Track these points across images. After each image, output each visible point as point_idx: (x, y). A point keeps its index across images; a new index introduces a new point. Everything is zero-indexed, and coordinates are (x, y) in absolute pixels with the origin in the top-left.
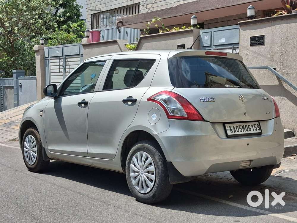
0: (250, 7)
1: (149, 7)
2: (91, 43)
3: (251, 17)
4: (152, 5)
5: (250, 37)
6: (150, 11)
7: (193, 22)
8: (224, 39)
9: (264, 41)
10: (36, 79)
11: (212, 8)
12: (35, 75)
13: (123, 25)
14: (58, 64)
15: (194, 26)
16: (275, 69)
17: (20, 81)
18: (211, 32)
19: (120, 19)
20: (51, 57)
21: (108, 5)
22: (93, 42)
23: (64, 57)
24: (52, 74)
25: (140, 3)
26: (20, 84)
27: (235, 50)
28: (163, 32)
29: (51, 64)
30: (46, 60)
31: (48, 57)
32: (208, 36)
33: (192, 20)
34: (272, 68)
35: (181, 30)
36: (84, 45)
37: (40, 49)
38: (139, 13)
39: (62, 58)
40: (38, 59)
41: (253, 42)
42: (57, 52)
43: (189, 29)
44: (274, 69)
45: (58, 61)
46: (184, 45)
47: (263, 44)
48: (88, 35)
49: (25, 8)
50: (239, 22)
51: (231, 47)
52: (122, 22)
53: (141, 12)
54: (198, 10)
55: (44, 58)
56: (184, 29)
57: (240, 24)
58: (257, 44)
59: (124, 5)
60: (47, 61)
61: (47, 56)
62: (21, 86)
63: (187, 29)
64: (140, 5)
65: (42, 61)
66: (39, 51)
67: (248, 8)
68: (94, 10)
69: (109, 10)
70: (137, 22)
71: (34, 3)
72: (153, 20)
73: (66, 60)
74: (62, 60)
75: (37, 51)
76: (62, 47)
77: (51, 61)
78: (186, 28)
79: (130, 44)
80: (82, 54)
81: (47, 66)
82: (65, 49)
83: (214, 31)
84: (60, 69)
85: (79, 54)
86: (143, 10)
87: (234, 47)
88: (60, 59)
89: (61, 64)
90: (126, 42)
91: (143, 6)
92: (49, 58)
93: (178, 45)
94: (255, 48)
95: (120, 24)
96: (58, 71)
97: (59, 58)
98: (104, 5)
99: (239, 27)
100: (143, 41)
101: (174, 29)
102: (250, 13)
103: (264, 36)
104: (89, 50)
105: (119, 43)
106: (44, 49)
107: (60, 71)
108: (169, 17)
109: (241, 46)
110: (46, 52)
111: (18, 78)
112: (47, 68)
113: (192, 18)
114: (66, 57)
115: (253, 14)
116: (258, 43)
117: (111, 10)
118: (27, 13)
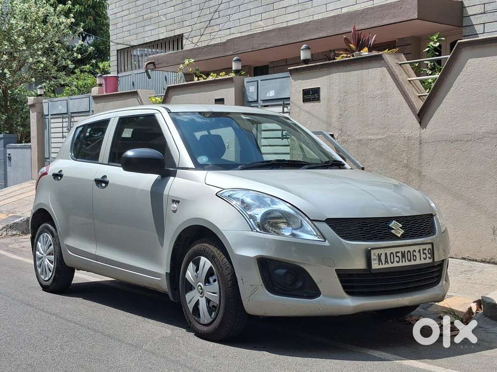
0: (304, 46)
1: (195, 40)
2: (105, 94)
3: (306, 61)
4: (200, 39)
5: (303, 90)
6: (196, 47)
7: (235, 66)
8: (273, 91)
9: (319, 96)
10: (30, 147)
11: (270, 46)
12: (29, 141)
13: (155, 68)
14: (60, 125)
15: (237, 72)
16: (332, 136)
17: (9, 151)
18: (258, 81)
19: (151, 59)
20: (52, 115)
21: (140, 36)
22: (107, 93)
23: (69, 115)
24: (53, 140)
25: (184, 35)
26: (9, 155)
27: (287, 107)
28: (198, 80)
29: (52, 125)
30: (45, 118)
31: (48, 115)
32: (253, 87)
33: (233, 63)
34: (328, 134)
35: (220, 78)
36: (95, 98)
37: (36, 103)
38: (182, 49)
39: (66, 116)
40: (33, 117)
41: (306, 97)
42: (60, 107)
43: (229, 77)
44: (330, 135)
45: (60, 120)
46: (223, 99)
47: (318, 99)
48: (102, 83)
49: (21, 40)
50: (289, 68)
51: (281, 103)
52: (153, 63)
53: (185, 48)
54: (253, 48)
55: (42, 116)
56: (223, 76)
57: (290, 71)
58: (311, 99)
59: (162, 37)
60: (47, 120)
61: (46, 113)
62: (10, 158)
63: (228, 77)
64: (184, 38)
65: (39, 120)
66: (35, 105)
67: (302, 48)
68: (121, 44)
69: (142, 44)
70: (175, 63)
71: (35, 31)
72: (187, 62)
73: (73, 120)
74: (67, 120)
75: (32, 106)
76: (67, 100)
77: (52, 121)
78: (225, 75)
79: (156, 96)
80: (93, 111)
81: (46, 129)
82: (71, 102)
83: (261, 80)
84: (63, 132)
85: (89, 111)
86: (188, 45)
87: (285, 103)
88: (63, 118)
89: (65, 124)
90: (152, 92)
91: (187, 39)
92: (50, 116)
93: (215, 100)
94: (309, 106)
95: (151, 66)
96: (61, 135)
97: (62, 116)
98: (134, 37)
99: (290, 75)
100: (171, 93)
101: (212, 76)
102: (304, 55)
103: (319, 88)
104: (101, 105)
105: (140, 94)
106: (42, 103)
107: (63, 136)
108: (216, 56)
109: (292, 102)
110: (45, 106)
111: (7, 147)
112: (46, 131)
113: (234, 61)
114: (72, 115)
115: (309, 57)
116: (313, 99)
117: (144, 44)
118: (24, 48)
